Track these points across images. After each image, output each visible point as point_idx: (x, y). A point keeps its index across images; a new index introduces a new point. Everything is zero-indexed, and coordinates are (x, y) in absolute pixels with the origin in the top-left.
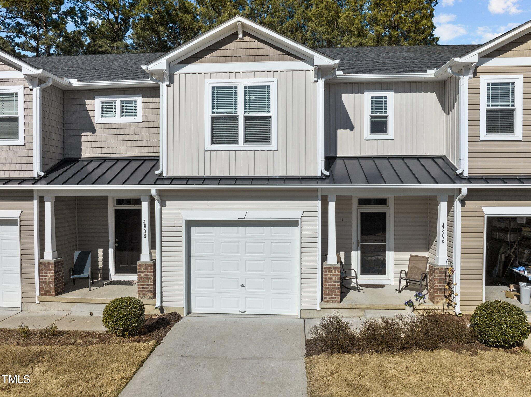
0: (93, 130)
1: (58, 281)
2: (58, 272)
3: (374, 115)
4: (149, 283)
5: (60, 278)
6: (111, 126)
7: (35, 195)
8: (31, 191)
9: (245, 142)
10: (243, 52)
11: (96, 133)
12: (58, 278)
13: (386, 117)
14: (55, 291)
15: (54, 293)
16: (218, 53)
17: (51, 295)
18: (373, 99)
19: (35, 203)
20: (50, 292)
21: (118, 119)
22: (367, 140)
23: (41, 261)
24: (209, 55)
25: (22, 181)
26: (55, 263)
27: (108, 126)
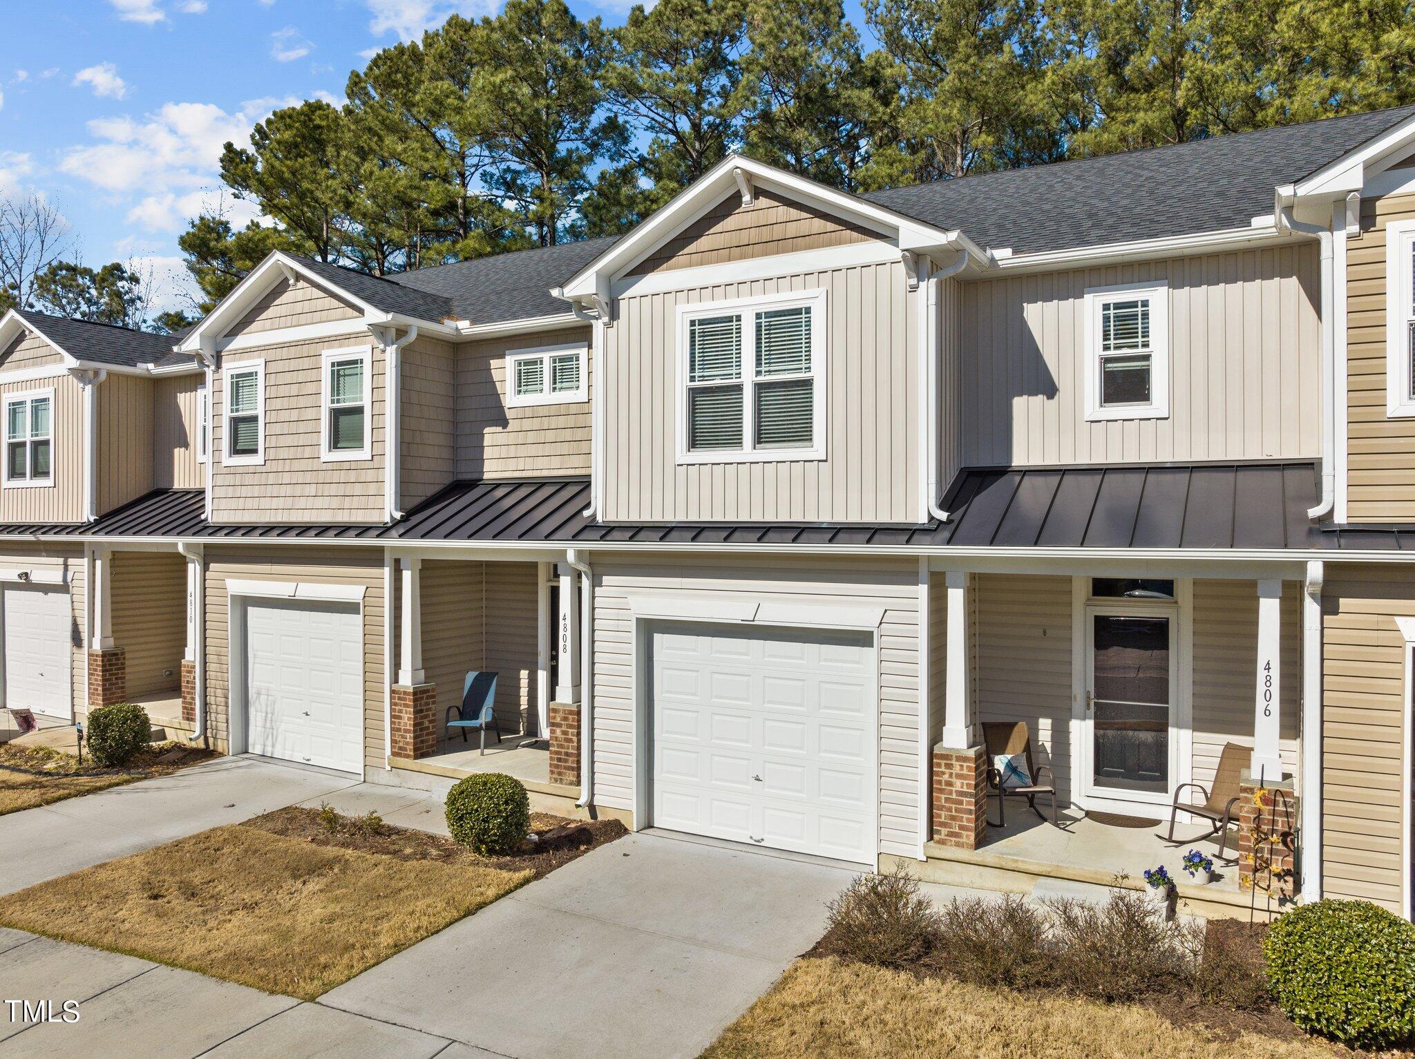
0: (503, 422)
1: (421, 730)
2: (421, 711)
3: (1112, 353)
4: (570, 751)
5: (427, 724)
6: (533, 413)
7: (388, 557)
8: (381, 549)
9: (759, 442)
10: (754, 235)
11: (509, 428)
12: (422, 723)
13: (1147, 358)
14: (415, 750)
15: (412, 753)
16: (704, 243)
17: (407, 756)
18: (1109, 309)
19: (387, 572)
20: (406, 750)
21: (545, 396)
22: (1092, 422)
23: (395, 687)
24: (686, 251)
25: (363, 530)
26: (415, 693)
27: (529, 413)
